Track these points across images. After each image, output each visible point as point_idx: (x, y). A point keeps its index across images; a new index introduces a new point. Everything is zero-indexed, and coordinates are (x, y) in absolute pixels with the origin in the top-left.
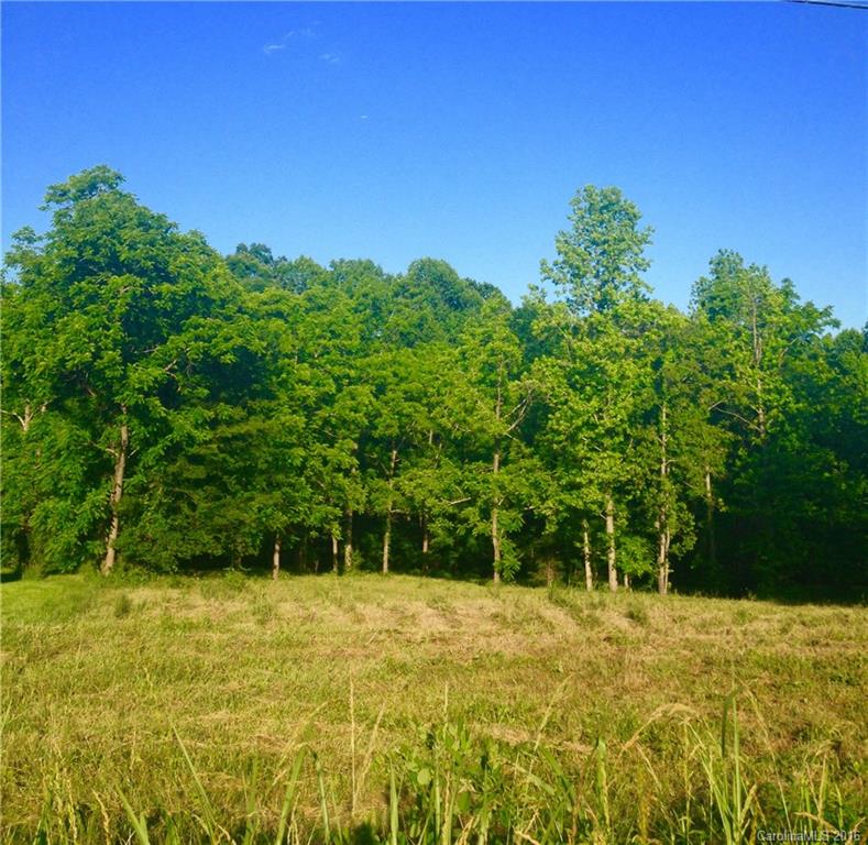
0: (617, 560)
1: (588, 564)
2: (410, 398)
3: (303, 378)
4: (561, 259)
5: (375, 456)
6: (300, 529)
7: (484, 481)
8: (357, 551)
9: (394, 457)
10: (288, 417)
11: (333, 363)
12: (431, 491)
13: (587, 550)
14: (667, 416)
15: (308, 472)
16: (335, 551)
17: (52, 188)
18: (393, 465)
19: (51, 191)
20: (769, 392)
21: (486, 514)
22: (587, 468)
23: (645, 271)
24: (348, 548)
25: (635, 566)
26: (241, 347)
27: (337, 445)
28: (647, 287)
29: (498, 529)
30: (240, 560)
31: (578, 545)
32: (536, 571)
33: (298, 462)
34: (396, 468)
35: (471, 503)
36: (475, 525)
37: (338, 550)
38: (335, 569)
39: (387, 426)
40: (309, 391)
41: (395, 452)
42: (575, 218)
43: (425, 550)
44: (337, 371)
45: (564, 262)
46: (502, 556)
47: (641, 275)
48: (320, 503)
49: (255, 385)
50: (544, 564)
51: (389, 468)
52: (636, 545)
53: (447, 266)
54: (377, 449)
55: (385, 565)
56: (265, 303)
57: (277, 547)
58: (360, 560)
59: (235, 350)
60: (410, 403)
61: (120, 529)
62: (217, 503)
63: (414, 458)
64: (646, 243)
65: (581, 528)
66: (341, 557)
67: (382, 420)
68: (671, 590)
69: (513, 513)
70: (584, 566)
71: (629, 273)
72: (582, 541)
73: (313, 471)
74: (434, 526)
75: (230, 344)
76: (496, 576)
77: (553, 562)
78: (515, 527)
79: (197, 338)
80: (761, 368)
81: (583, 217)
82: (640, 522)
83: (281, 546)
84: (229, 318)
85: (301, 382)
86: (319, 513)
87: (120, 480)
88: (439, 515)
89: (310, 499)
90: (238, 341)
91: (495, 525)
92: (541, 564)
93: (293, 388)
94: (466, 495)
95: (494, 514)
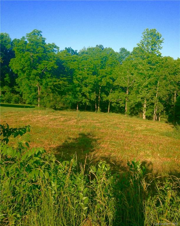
2: (110, 78)
5: (107, 90)
9: (111, 90)
14: (159, 83)
16: (96, 108)
23: (161, 49)
24: (99, 107)
27: (88, 87)
36: (121, 105)
38: (96, 111)
42: (143, 37)
44: (88, 72)
46: (127, 111)
47: (160, 51)
51: (110, 93)
55: (109, 111)
58: (100, 110)
66: (97, 108)
74: (113, 104)
76: (126, 115)
83: (78, 106)
84: (52, 61)
85: (79, 74)
86: (84, 100)
87: (39, 91)
88: (114, 102)
89: (82, 97)
90: (51, 66)
91: (126, 105)
92: (139, 113)
93: (77, 76)
94: (121, 99)
95: (126, 103)
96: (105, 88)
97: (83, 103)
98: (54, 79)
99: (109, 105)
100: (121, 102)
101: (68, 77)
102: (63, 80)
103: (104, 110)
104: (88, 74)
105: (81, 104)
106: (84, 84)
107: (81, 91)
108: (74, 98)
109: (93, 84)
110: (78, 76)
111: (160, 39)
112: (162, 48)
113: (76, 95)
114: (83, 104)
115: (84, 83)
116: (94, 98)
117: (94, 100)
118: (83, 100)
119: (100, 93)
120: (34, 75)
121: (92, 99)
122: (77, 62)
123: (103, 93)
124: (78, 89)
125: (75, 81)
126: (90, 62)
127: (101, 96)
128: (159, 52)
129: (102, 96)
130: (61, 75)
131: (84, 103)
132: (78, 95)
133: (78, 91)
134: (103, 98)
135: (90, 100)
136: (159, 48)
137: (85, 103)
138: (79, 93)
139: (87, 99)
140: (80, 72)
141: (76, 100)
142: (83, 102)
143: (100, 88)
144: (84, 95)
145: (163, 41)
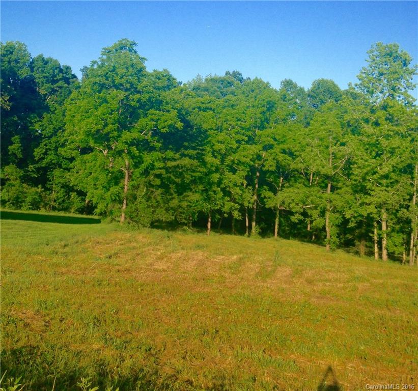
0: (387, 245)
1: (376, 245)
3: (219, 140)
6: (220, 212)
8: (257, 226)
9: (281, 181)
10: (210, 159)
11: (237, 133)
12: (293, 200)
13: (375, 238)
15: (223, 186)
16: (247, 225)
17: (103, 49)
18: (280, 185)
19: (104, 50)
21: (323, 214)
23: (413, 89)
24: (254, 224)
26: (171, 125)
27: (237, 173)
28: (412, 98)
29: (329, 223)
30: (191, 224)
33: (216, 180)
34: (283, 187)
35: (316, 208)
36: (315, 220)
37: (249, 224)
38: (247, 233)
39: (270, 166)
40: (223, 147)
41: (282, 179)
42: (370, 60)
43: (309, 229)
44: (239, 137)
45: (361, 84)
46: (330, 236)
47: (410, 92)
48: (228, 201)
49: (185, 143)
50: (359, 243)
51: (279, 187)
54: (272, 176)
56: (203, 103)
57: (210, 220)
58: (259, 230)
59: (169, 127)
60: (283, 155)
61: (127, 205)
62: (170, 197)
64: (414, 74)
65: (373, 226)
66: (250, 227)
69: (337, 215)
70: (374, 246)
71: (404, 90)
72: (373, 233)
73: (225, 185)
74: (293, 217)
75: (166, 124)
76: (327, 246)
77: (363, 242)
78: (337, 222)
79: (152, 120)
81: (375, 60)
83: (211, 219)
84: (168, 111)
85: (218, 142)
86: (228, 206)
87: (126, 183)
88: (297, 212)
89: (223, 198)
90: (170, 122)
91: (327, 221)
92: (357, 243)
93: (214, 145)
94: (312, 204)
95: (328, 214)
96: (268, 175)
97: (225, 213)
98: (170, 154)
99: (277, 219)
100: (315, 214)
101: (199, 149)
102: (188, 155)
103: (266, 232)
104: (238, 142)
105: (218, 216)
106: (228, 166)
107: (222, 183)
108: (205, 200)
109: (249, 166)
110: (218, 146)
111: (410, 67)
112: (415, 86)
113: (210, 193)
114: (226, 215)
115: (228, 161)
116: (252, 201)
117: (251, 206)
118: (223, 206)
119: (257, 186)
120: (126, 143)
121: (246, 204)
122: (211, 112)
123: (265, 187)
124: (215, 177)
125: (209, 159)
126: (243, 113)
127: (260, 195)
128: (409, 96)
129: (262, 196)
130: (186, 144)
131: (227, 213)
132: (214, 192)
133: (213, 183)
134: (265, 200)
135: (242, 205)
136: (408, 87)
137: (230, 214)
138: (215, 188)
139: (236, 203)
140: (221, 136)
141: (209, 206)
142: (224, 210)
143: (258, 174)
144: (226, 193)
145: (416, 72)
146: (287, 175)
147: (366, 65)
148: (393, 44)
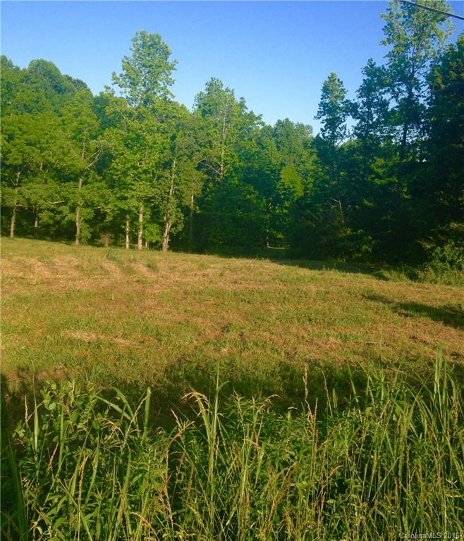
0: (143, 235)
1: (127, 236)
2: (29, 143)
4: (124, 73)
5: (7, 174)
7: (73, 193)
9: (18, 176)
12: (41, 196)
13: (128, 229)
14: (176, 165)
18: (18, 180)
20: (227, 156)
21: (73, 210)
22: (131, 189)
23: (171, 85)
25: (152, 238)
28: (172, 95)
29: (80, 218)
31: (123, 227)
32: (99, 239)
34: (20, 182)
35: (65, 204)
36: (66, 215)
41: (19, 173)
42: (134, 49)
43: (36, 226)
45: (126, 75)
46: (81, 231)
47: (169, 88)
50: (104, 235)
51: (15, 182)
52: (154, 228)
53: (54, 66)
54: (8, 171)
55: (12, 233)
60: (30, 147)
63: (31, 177)
64: (173, 69)
65: (125, 219)
67: (11, 155)
68: (169, 249)
69: (89, 210)
70: (126, 237)
71: (162, 86)
72: (125, 225)
74: (42, 214)
76: (77, 241)
77: (109, 235)
78: (89, 217)
80: (225, 144)
81: (139, 50)
82: (156, 216)
88: (45, 209)
91: (78, 216)
94: (61, 199)
95: (78, 210)
99: (13, 217)
100: (65, 209)
112: (173, 82)
128: (168, 92)
145: (175, 67)
146: (26, 170)
147: (130, 54)
148: (156, 34)
